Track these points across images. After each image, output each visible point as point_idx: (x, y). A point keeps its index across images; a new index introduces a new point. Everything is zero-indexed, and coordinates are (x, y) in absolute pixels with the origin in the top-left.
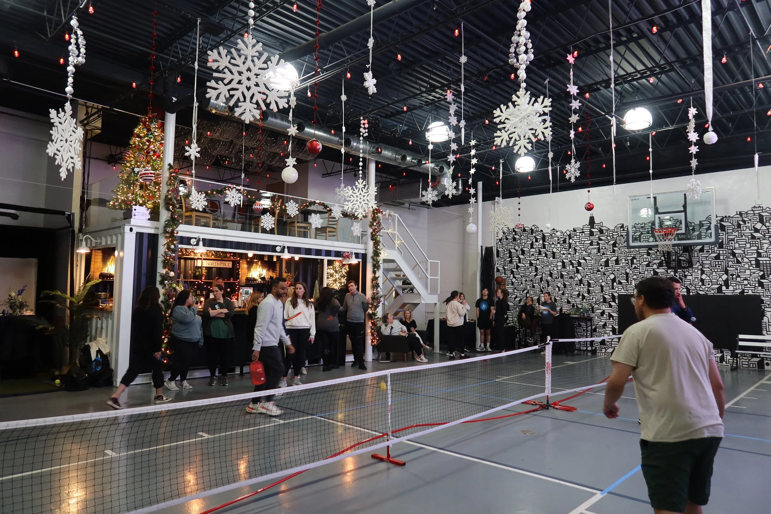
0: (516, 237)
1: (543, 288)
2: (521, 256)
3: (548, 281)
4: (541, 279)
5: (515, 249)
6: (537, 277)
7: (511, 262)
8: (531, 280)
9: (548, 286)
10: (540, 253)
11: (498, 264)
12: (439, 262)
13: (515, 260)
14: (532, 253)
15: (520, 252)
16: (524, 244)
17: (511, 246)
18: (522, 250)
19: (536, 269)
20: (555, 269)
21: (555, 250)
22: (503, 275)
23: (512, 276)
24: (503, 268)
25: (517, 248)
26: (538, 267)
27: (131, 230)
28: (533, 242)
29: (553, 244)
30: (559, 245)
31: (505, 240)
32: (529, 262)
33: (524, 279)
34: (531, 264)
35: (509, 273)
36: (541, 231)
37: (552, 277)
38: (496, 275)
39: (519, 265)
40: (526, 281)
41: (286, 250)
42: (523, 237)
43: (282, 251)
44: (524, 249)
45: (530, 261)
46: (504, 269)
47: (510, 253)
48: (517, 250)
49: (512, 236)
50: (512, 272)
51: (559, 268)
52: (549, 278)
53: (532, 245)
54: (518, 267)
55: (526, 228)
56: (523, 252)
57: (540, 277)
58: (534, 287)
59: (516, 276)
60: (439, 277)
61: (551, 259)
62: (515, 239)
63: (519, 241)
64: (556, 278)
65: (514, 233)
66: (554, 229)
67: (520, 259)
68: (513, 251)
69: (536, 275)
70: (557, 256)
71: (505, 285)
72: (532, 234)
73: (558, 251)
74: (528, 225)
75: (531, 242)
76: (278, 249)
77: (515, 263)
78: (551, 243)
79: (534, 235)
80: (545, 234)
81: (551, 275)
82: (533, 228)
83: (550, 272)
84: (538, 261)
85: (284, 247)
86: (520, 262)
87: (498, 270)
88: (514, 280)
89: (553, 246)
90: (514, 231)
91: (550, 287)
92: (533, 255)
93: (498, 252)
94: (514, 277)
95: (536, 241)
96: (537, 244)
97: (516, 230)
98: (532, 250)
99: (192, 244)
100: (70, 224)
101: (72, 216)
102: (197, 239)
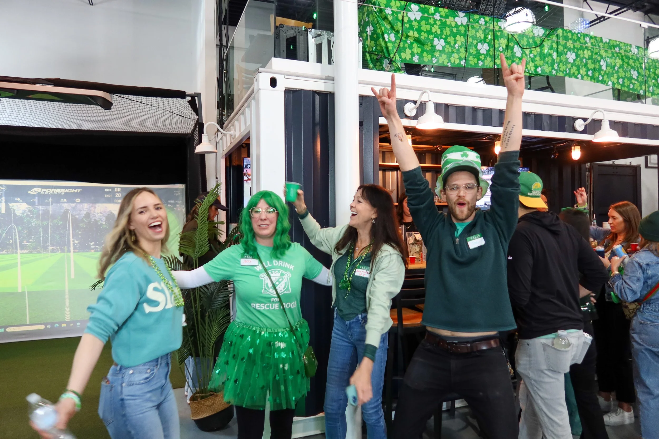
27: (273, 82)
76: (579, 125)
99: (408, 114)
100: (197, 114)
101: (196, 98)
102: (417, 103)
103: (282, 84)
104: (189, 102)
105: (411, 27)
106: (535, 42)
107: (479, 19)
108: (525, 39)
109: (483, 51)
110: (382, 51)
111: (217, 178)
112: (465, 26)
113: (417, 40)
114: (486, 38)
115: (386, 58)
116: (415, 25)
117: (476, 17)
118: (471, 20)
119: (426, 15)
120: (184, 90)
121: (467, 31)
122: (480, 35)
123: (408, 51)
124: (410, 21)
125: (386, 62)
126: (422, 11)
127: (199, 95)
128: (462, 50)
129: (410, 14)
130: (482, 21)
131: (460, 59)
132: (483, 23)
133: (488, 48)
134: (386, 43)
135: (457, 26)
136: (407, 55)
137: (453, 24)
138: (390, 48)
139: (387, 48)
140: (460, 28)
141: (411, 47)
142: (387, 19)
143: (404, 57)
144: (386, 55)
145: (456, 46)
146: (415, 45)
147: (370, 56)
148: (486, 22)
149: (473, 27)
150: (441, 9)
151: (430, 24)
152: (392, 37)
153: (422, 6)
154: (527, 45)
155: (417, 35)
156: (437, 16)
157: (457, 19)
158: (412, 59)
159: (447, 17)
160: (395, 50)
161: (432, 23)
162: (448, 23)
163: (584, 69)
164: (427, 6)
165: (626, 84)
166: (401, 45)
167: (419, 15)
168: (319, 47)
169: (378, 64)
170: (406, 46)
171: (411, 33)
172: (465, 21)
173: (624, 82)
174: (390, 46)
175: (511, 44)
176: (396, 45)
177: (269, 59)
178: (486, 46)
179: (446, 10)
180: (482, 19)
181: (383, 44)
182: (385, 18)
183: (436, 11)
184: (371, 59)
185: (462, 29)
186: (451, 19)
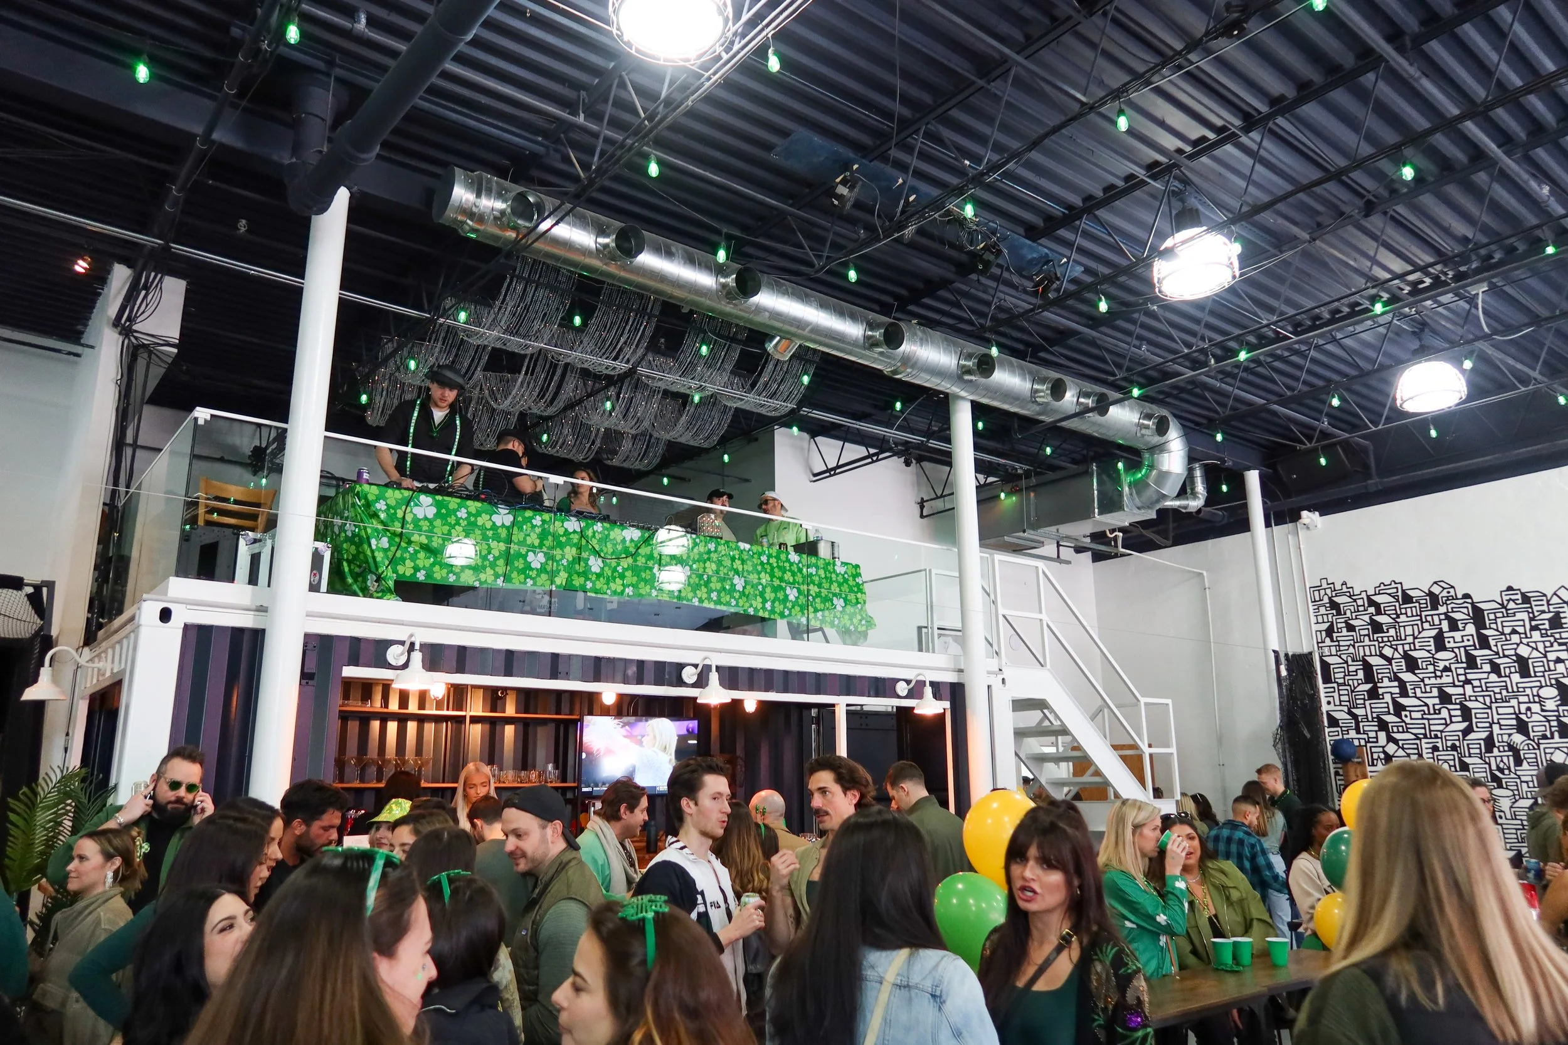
0: (1380, 619)
1: (1501, 771)
2: (1407, 677)
3: (1512, 748)
4: (1490, 743)
5: (1382, 656)
6: (1472, 736)
7: (1373, 694)
8: (1454, 748)
9: (1518, 762)
10: (1471, 662)
11: (1329, 701)
12: (1169, 701)
13: (1388, 688)
14: (1441, 665)
15: (1399, 665)
16: (1410, 639)
17: (1368, 648)
18: (1406, 656)
19: (1466, 713)
20: (1536, 708)
21: (1524, 651)
22: (1353, 734)
23: (1382, 735)
24: (1350, 713)
25: (1388, 652)
26: (1469, 704)
27: (165, 615)
28: (1441, 632)
29: (1514, 632)
30: (1536, 635)
31: (1345, 632)
32: (1435, 692)
33: (1425, 745)
34: (1445, 698)
35: (1371, 728)
36: (1467, 596)
37: (1527, 734)
38: (1330, 736)
39: (1403, 701)
40: (1435, 749)
41: (714, 677)
42: (1403, 618)
43: (701, 682)
44: (1414, 654)
45: (1440, 690)
46: (1355, 717)
47: (1368, 668)
48: (1389, 660)
49: (1367, 618)
50: (1383, 726)
51: (1551, 705)
52: (1518, 739)
53: (1440, 643)
54: (1399, 709)
55: (1411, 593)
56: (1412, 665)
57: (1484, 735)
58: (1465, 767)
59: (1397, 736)
60: (1173, 750)
61: (1516, 678)
62: (1377, 627)
63: (1392, 632)
64: (1545, 737)
65: (1372, 610)
66: (1510, 588)
67: (1402, 685)
68: (1375, 661)
69: (1467, 731)
70: (1536, 667)
71: (1362, 763)
72: (1435, 607)
73: (1535, 654)
74: (1418, 582)
75: (1434, 633)
76: (689, 675)
77: (1388, 698)
78: (1507, 630)
79: (1442, 609)
80: (1482, 606)
81: (1522, 727)
82: (1436, 590)
83: (1518, 719)
84: (1468, 688)
85: (707, 669)
86: (1404, 693)
87: (1333, 722)
88: (1391, 748)
89: (1515, 638)
90: (1372, 603)
91: (1525, 765)
92: (1447, 669)
93: (1325, 666)
94: (1390, 739)
95: (1454, 626)
96: (1457, 635)
97: (1377, 599)
98: (1441, 655)
99: (393, 662)
100: (41, 617)
101: (45, 590)
102: (407, 645)
103: (181, 616)
104: (29, 596)
105: (418, 527)
106: (626, 550)
107: (530, 519)
108: (609, 545)
109: (536, 565)
110: (367, 562)
111: (67, 734)
112: (508, 528)
113: (426, 548)
114: (541, 545)
115: (371, 572)
116: (425, 525)
117: (529, 513)
118: (520, 519)
119: (443, 511)
120: (21, 575)
121: (510, 535)
122: (533, 539)
123: (409, 564)
124: (416, 520)
125: (371, 579)
126: (438, 505)
127: (51, 585)
128: (501, 562)
129: (416, 510)
130: (537, 521)
131: (497, 576)
132: (539, 523)
133: (543, 560)
134: (372, 551)
135: (494, 527)
136: (406, 570)
137: (489, 525)
138: (378, 559)
139: (374, 558)
140: (500, 530)
141: (414, 558)
142: (378, 517)
143: (401, 572)
144: (373, 569)
145: (490, 557)
146: (422, 555)
147: (349, 566)
148: (543, 521)
149: (520, 529)
150: (469, 503)
151: (450, 525)
152: (385, 542)
153: (439, 498)
154: (612, 554)
155: (425, 541)
156: (462, 514)
157: (495, 518)
158: (414, 574)
159: (478, 514)
160: (387, 562)
161: (453, 522)
162: (480, 523)
163: (704, 590)
164: (446, 498)
165: (777, 610)
166: (398, 554)
167: (431, 512)
168: (255, 559)
169: (360, 579)
170: (407, 555)
171: (415, 538)
172: (508, 519)
173: (773, 606)
174: (379, 556)
175: (584, 555)
176: (390, 554)
177: (165, 578)
178: (541, 557)
179: (478, 504)
180: (538, 518)
181: (369, 553)
182: (375, 515)
183: (460, 506)
184: (350, 570)
185: (503, 533)
186: (485, 517)
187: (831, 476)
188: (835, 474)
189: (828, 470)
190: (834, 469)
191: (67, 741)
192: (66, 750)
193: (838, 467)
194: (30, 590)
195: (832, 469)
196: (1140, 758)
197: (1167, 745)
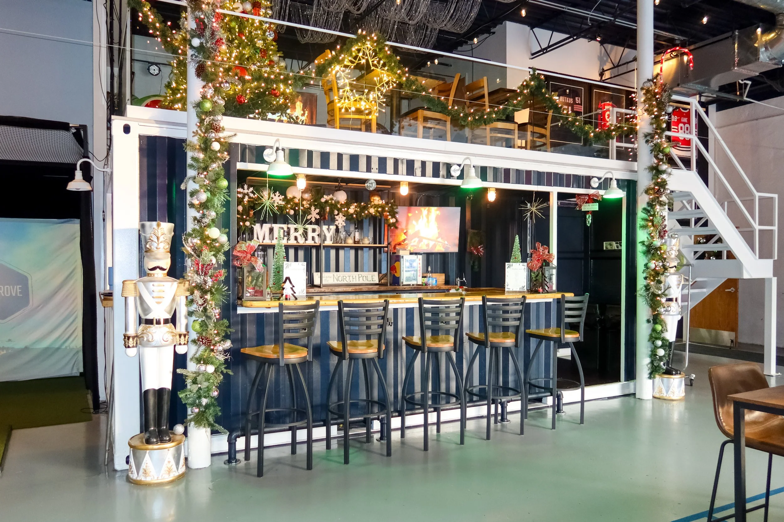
12: (776, 196)
27: (127, 129)
41: (472, 172)
43: (463, 176)
60: (775, 228)
85: (467, 167)
99: (267, 159)
100: (82, 147)
101: (82, 129)
102: (275, 149)
103: (137, 130)
104: (74, 134)
111: (103, 212)
127: (84, 127)
187: (544, 53)
188: (547, 52)
189: (542, 50)
190: (546, 49)
191: (104, 215)
192: (104, 220)
193: (549, 47)
194: (74, 131)
195: (544, 49)
196: (752, 232)
197: (772, 224)
